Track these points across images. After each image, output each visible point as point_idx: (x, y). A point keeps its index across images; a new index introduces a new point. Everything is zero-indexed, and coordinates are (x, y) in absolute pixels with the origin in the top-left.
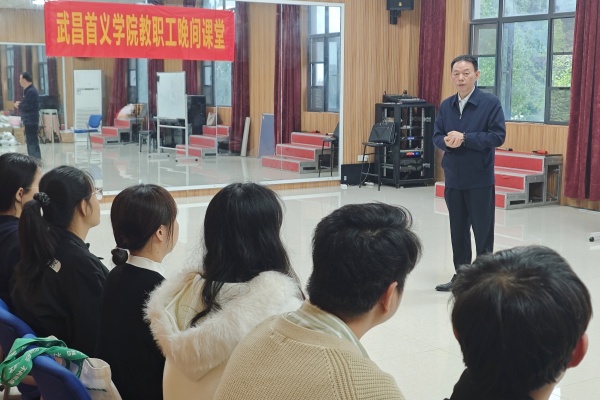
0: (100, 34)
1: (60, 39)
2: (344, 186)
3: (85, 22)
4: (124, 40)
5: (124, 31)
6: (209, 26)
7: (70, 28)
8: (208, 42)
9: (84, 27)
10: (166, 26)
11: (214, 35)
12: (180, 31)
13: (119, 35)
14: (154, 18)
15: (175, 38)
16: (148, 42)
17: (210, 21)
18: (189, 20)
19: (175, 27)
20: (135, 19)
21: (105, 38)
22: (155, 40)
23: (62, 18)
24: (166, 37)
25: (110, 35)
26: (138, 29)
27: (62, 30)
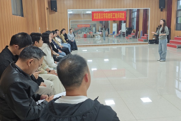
0: (101, 17)
1: (94, 18)
2: (149, 44)
3: (98, 15)
4: (105, 18)
5: (105, 16)
6: (121, 14)
7: (96, 16)
8: (121, 17)
9: (98, 16)
10: (113, 15)
11: (122, 16)
12: (116, 15)
13: (104, 17)
14: (111, 13)
15: (115, 17)
16: (110, 18)
17: (121, 13)
18: (117, 13)
19: (115, 15)
20: (107, 14)
21: (102, 17)
22: (111, 17)
23: (95, 15)
24: (113, 17)
25: (103, 17)
26: (108, 15)
27: (95, 16)
